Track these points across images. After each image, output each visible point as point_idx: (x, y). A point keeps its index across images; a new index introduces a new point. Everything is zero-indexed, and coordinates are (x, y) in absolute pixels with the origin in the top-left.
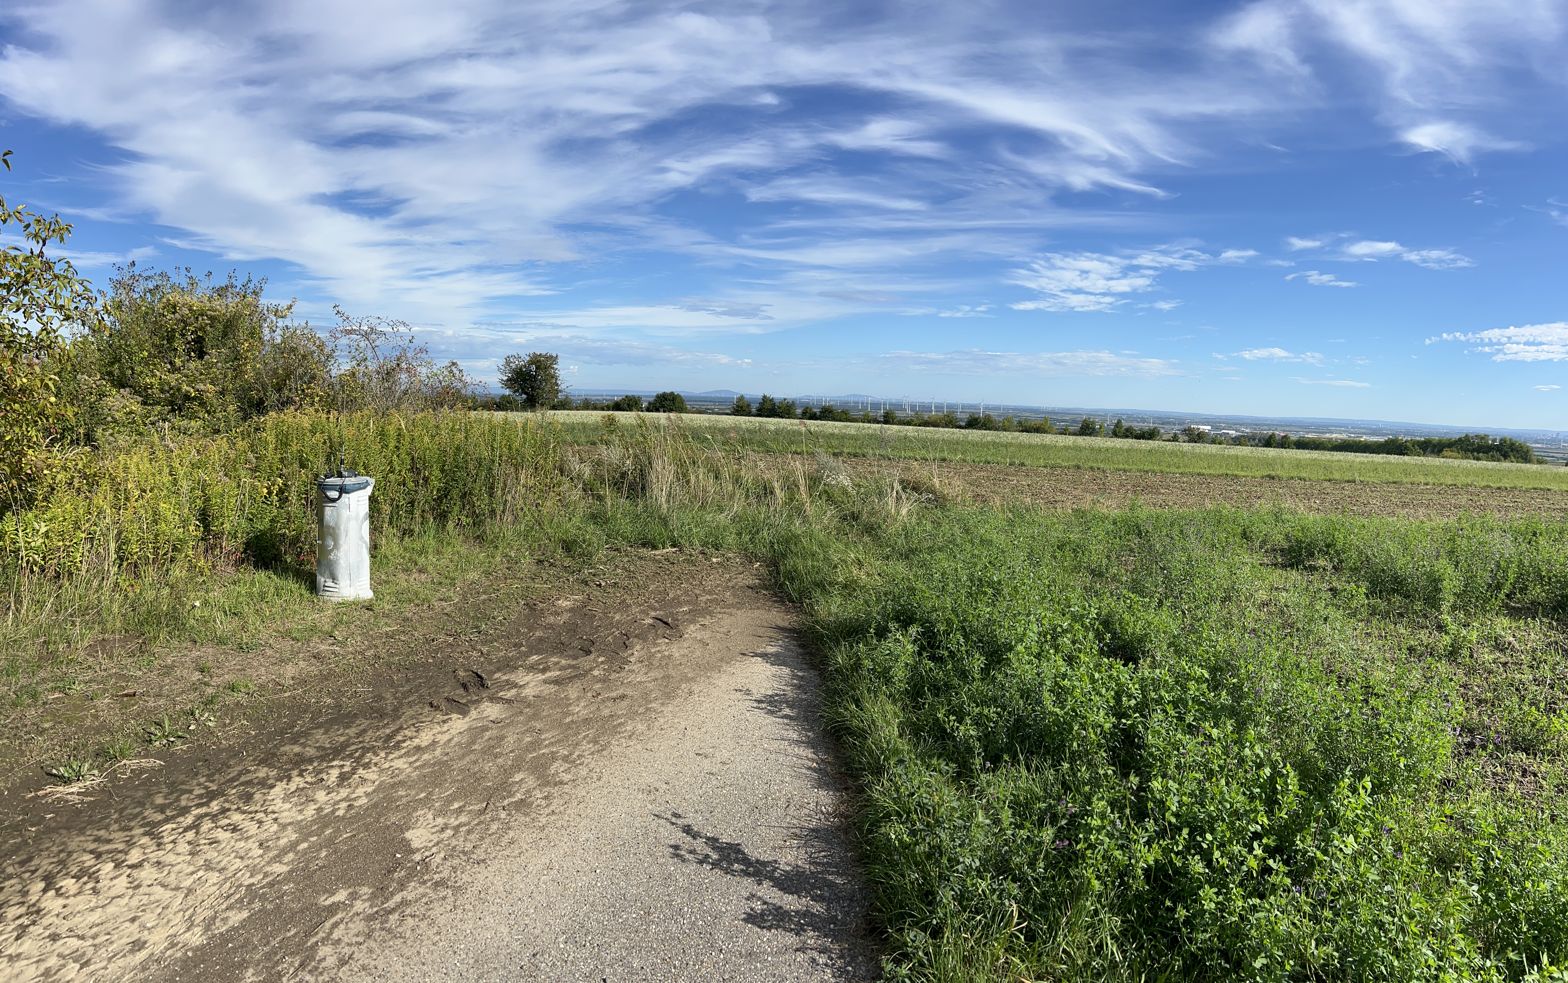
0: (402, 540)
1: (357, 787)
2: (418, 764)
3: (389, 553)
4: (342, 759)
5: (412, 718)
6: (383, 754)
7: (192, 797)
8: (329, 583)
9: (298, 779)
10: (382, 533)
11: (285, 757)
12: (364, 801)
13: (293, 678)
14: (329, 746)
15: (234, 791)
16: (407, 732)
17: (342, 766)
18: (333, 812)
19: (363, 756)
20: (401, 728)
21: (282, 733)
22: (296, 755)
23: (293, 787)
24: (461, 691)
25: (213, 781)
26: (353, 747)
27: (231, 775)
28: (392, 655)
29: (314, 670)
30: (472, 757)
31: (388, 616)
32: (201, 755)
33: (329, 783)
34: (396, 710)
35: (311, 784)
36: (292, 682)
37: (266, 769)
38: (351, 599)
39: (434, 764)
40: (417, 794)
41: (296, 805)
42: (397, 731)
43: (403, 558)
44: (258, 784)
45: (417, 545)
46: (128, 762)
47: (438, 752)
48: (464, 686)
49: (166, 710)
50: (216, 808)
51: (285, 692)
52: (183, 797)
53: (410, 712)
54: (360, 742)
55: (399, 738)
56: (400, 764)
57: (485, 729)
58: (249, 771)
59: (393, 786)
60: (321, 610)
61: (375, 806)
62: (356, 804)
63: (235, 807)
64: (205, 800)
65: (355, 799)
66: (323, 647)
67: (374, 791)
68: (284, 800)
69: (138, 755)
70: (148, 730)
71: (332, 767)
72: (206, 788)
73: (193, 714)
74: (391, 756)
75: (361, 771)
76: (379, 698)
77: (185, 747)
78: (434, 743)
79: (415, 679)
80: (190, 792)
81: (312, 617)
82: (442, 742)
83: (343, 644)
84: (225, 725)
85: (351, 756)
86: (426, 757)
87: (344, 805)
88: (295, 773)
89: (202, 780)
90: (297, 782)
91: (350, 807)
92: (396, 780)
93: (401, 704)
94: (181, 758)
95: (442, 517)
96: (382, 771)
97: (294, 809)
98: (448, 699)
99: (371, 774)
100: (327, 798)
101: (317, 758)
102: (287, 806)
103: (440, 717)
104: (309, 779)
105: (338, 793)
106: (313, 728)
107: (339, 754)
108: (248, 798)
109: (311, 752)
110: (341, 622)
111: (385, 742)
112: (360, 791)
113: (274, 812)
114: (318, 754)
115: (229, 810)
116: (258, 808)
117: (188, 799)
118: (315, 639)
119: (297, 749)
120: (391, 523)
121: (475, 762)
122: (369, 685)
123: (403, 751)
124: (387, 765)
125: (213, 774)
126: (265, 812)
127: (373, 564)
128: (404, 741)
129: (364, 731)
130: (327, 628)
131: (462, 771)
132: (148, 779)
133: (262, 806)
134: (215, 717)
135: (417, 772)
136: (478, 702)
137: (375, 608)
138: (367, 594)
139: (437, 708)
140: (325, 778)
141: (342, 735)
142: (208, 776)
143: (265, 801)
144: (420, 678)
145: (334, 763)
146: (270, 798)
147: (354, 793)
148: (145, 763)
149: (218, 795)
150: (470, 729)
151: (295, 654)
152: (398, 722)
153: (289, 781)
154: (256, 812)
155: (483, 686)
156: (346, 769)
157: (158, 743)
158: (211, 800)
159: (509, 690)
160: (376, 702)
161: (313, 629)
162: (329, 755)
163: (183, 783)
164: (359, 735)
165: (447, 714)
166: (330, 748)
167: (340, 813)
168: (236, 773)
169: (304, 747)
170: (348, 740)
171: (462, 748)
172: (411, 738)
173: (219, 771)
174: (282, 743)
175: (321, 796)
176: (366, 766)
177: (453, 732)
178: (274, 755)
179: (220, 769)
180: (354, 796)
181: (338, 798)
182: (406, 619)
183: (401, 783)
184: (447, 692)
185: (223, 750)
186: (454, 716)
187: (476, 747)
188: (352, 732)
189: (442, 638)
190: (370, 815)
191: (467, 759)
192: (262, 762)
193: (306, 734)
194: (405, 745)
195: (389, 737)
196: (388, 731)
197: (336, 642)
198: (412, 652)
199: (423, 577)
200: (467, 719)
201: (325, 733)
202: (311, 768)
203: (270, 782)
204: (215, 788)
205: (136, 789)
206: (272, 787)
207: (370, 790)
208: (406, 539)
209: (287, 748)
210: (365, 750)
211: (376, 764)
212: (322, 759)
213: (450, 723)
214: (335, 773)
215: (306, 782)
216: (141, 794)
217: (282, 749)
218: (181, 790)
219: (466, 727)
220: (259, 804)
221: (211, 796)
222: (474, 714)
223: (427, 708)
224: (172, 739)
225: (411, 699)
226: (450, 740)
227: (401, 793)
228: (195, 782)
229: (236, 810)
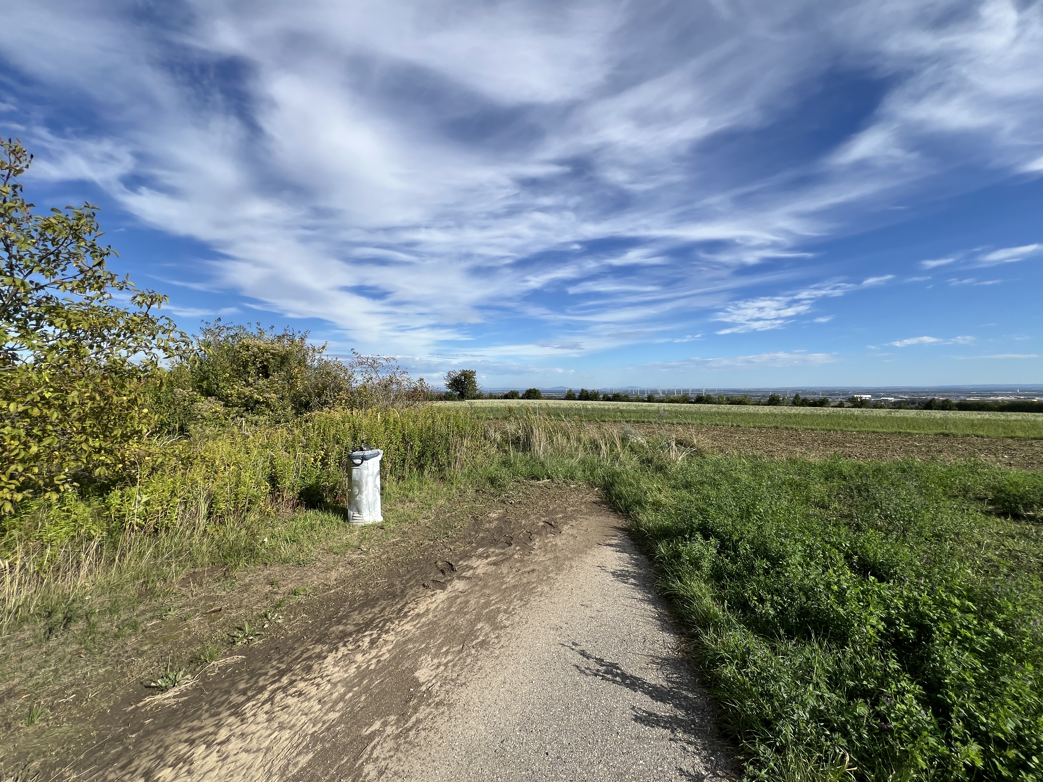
0: (398, 483)
1: (382, 647)
2: (419, 625)
3: (391, 492)
4: (371, 630)
5: (413, 595)
6: (397, 622)
7: (267, 677)
8: (356, 515)
9: (343, 648)
10: (386, 479)
11: (333, 635)
12: (387, 656)
13: (336, 580)
14: (362, 622)
15: (299, 666)
16: (410, 605)
17: (371, 635)
18: (368, 667)
19: (384, 625)
20: (407, 603)
21: (330, 619)
22: (342, 632)
23: (340, 655)
24: (441, 575)
25: (282, 662)
26: (378, 620)
27: (296, 655)
28: (398, 556)
29: (349, 572)
30: (451, 616)
31: (393, 532)
32: (273, 645)
33: (364, 647)
34: (402, 592)
35: (352, 650)
36: (335, 583)
37: (320, 646)
38: (370, 523)
39: (428, 624)
40: (420, 645)
41: (342, 667)
42: (404, 606)
43: (400, 494)
44: (316, 657)
45: (408, 486)
46: (216, 663)
47: (430, 616)
48: (443, 572)
49: (246, 617)
50: (285, 682)
51: (331, 590)
52: (260, 679)
53: (412, 592)
54: (382, 616)
55: (406, 610)
56: (407, 627)
57: (457, 597)
58: (308, 650)
59: (405, 643)
60: (351, 532)
61: (394, 658)
62: (382, 659)
63: (300, 677)
64: (277, 678)
65: (381, 656)
66: (354, 557)
67: (393, 648)
68: (334, 666)
69: (225, 656)
70: (232, 634)
71: (365, 636)
72: (278, 668)
73: (266, 616)
74: (402, 623)
75: (384, 636)
76: (392, 585)
77: (261, 642)
78: (428, 610)
79: (413, 570)
80: (266, 674)
81: (346, 537)
82: (432, 609)
83: (367, 553)
84: (290, 620)
85: (377, 626)
86: (423, 620)
87: (374, 661)
88: (341, 644)
89: (274, 663)
90: (343, 650)
91: (379, 661)
92: (406, 638)
93: (406, 588)
94: (258, 650)
95: (421, 467)
96: (397, 633)
97: (342, 670)
98: (433, 581)
99: (390, 637)
100: (363, 658)
101: (355, 631)
102: (337, 669)
103: (430, 593)
104: (350, 647)
105: (370, 653)
106: (351, 612)
107: (369, 627)
108: (309, 669)
109: (350, 628)
110: (365, 538)
111: (398, 613)
112: (384, 650)
113: (327, 676)
114: (356, 629)
115: (295, 681)
116: (316, 675)
117: (265, 680)
118: (349, 552)
119: (341, 628)
120: (391, 473)
121: (453, 619)
122: (385, 578)
123: (409, 618)
124: (400, 629)
125: (283, 657)
126: (322, 677)
127: (382, 499)
128: (409, 612)
129: (384, 608)
130: (356, 543)
131: (446, 626)
132: (233, 672)
133: (319, 673)
134: (282, 615)
135: (419, 631)
136: (451, 580)
137: (385, 527)
138: (380, 519)
139: (427, 587)
140: (361, 644)
141: (370, 613)
142: (279, 659)
143: (321, 669)
144: (416, 569)
145: (366, 633)
146: (324, 666)
147: (380, 651)
148: (229, 660)
149: (287, 671)
150: (448, 598)
151: (336, 563)
152: (405, 600)
153: (337, 651)
154: (315, 678)
155: (453, 570)
156: (374, 636)
157: (240, 643)
158: (282, 676)
159: (468, 571)
160: (390, 588)
161: (347, 546)
162: (362, 628)
163: (261, 668)
164: (381, 611)
165: (434, 590)
166: (363, 623)
167: (372, 667)
168: (299, 652)
169: (346, 626)
170: (374, 616)
171: (444, 611)
172: (413, 609)
173: (287, 654)
174: (331, 626)
175: (359, 658)
176: (387, 632)
177: (438, 601)
178: (326, 635)
179: (288, 652)
180: (380, 653)
181: (371, 657)
182: (404, 533)
183: (410, 640)
184: (432, 576)
185: (290, 638)
186: (438, 591)
187: (453, 609)
188: (376, 610)
189: (427, 542)
190: (391, 665)
191: (448, 618)
192: (318, 641)
193: (346, 616)
194: (409, 614)
195: (400, 610)
196: (399, 606)
197: (363, 552)
198: (410, 553)
199: (412, 505)
200: (446, 592)
201: (359, 613)
202: (351, 639)
203: (323, 655)
204: (284, 667)
205: (223, 681)
206: (325, 657)
207: (390, 647)
208: (401, 482)
209: (334, 628)
210: (386, 621)
211: (393, 630)
212: (358, 631)
213: (436, 596)
214: (367, 640)
215: (349, 650)
216: (227, 684)
217: (331, 629)
218: (259, 674)
219: (446, 597)
220: (317, 672)
221: (282, 673)
222: (449, 588)
223: (422, 588)
224: (251, 638)
225: (411, 583)
226: (437, 607)
227: (411, 646)
228: (269, 666)
229: (300, 680)
